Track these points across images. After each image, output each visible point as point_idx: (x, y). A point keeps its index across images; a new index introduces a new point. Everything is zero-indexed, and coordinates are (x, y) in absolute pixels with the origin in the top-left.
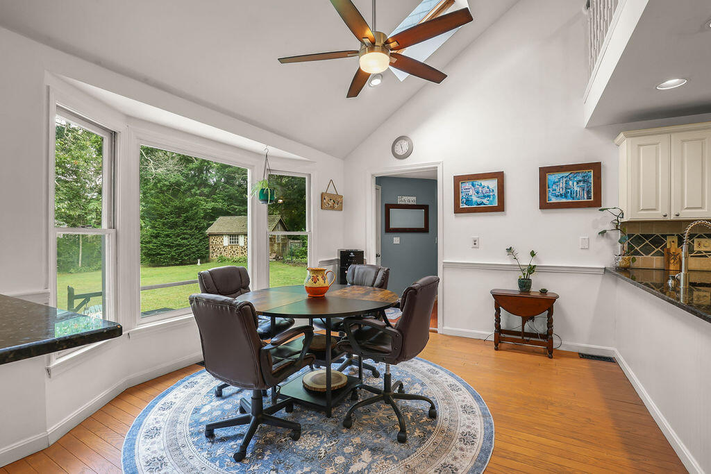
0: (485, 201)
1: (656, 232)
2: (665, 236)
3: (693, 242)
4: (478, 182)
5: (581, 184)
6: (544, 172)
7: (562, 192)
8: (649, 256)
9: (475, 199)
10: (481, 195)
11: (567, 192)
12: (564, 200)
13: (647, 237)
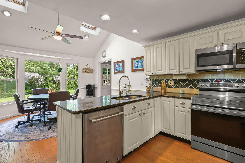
0: (120, 69)
1: (159, 79)
2: (161, 80)
3: (169, 82)
4: (119, 64)
5: (141, 63)
6: (133, 59)
7: (137, 66)
8: (158, 87)
9: (118, 69)
10: (119, 68)
11: (138, 66)
12: (137, 69)
13: (157, 80)
